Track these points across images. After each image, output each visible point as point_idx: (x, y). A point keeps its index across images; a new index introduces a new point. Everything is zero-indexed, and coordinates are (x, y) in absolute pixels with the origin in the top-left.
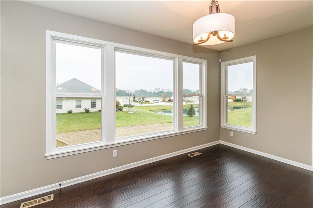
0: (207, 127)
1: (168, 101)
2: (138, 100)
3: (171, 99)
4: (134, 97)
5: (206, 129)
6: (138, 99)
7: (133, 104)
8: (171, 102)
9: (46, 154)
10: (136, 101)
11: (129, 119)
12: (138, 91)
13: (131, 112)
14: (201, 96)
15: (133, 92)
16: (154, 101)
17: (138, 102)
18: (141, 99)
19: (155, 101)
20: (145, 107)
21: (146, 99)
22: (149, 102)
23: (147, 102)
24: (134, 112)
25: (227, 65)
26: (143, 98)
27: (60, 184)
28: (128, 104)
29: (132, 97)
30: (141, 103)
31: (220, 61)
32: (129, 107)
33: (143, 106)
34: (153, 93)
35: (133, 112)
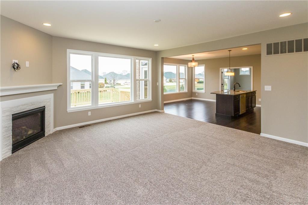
4: (106, 80)
6: (109, 81)
14: (185, 79)
17: (109, 84)
19: (126, 84)
21: (117, 82)
22: (120, 84)
26: (114, 81)
29: (104, 80)
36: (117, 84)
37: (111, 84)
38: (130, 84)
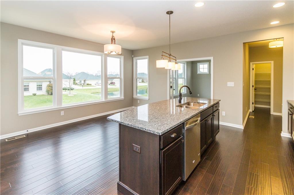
0: (124, 98)
1: (111, 83)
2: (79, 83)
3: (113, 82)
4: (74, 80)
5: (123, 99)
6: (79, 81)
7: (73, 86)
8: (113, 84)
9: (18, 112)
10: (77, 84)
11: (70, 102)
12: (79, 74)
13: (71, 95)
14: (121, 79)
15: (74, 75)
16: (96, 84)
17: (78, 84)
18: (83, 82)
20: (87, 90)
21: (87, 82)
22: (91, 85)
23: (89, 85)
24: (75, 95)
25: (137, 60)
26: (84, 81)
27: (27, 131)
28: (68, 86)
29: (72, 80)
30: (83, 86)
31: (133, 57)
32: (69, 90)
33: (85, 89)
34: (95, 76)
35: (73, 95)
36: (87, 84)
37: (81, 84)
38: (101, 84)
